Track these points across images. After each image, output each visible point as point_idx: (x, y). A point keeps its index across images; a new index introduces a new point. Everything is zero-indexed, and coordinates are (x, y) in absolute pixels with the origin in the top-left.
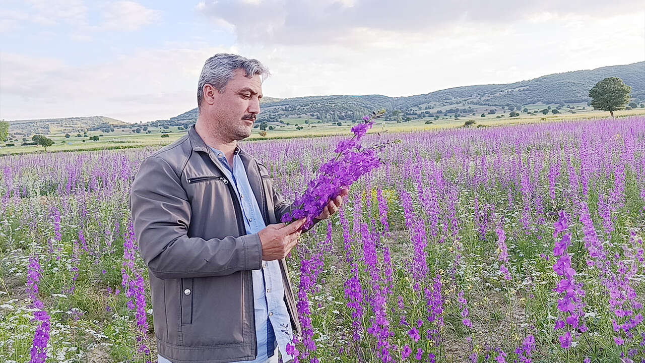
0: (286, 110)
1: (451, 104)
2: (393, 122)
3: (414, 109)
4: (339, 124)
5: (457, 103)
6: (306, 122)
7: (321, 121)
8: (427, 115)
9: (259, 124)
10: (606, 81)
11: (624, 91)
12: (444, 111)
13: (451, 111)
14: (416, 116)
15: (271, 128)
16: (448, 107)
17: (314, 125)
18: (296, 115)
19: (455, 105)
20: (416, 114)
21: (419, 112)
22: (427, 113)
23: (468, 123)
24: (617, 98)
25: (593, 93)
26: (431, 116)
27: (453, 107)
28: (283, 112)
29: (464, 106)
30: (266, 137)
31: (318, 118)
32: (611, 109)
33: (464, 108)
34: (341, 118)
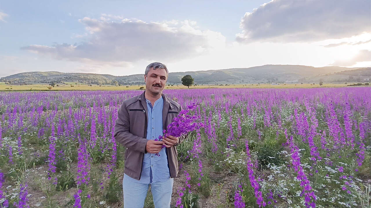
0: (66, 78)
1: (138, 80)
2: (114, 86)
3: (123, 81)
4: (91, 86)
5: (140, 80)
6: (76, 84)
7: (83, 84)
8: (128, 84)
9: (51, 83)
10: (187, 76)
11: (192, 80)
12: (135, 83)
13: (137, 83)
14: (124, 84)
15: (57, 86)
16: (137, 81)
17: (79, 85)
18: (71, 81)
19: (139, 81)
20: (124, 83)
21: (125, 82)
22: (128, 83)
23: (141, 88)
24: (190, 82)
25: (183, 80)
26: (130, 84)
27: (138, 81)
28: (65, 79)
29: (142, 81)
30: (51, 89)
31: (81, 82)
32: (188, 86)
33: (142, 82)
34: (92, 83)
